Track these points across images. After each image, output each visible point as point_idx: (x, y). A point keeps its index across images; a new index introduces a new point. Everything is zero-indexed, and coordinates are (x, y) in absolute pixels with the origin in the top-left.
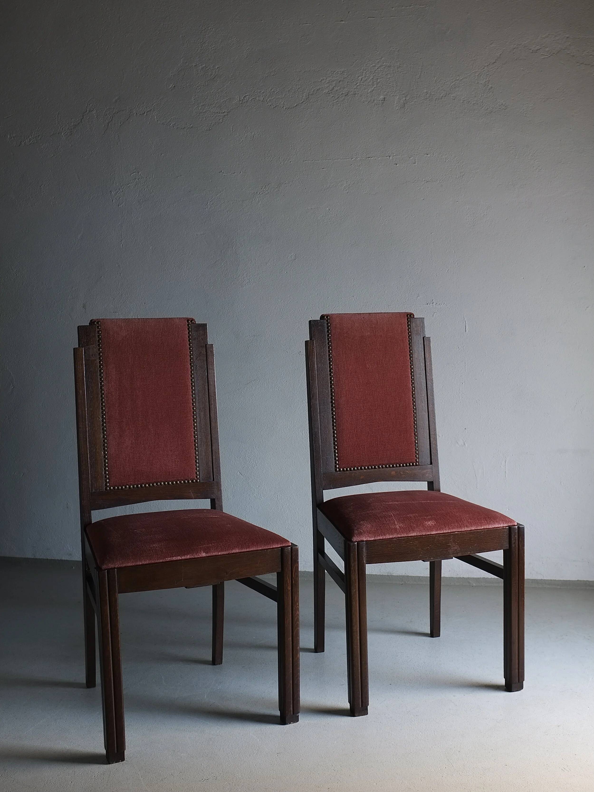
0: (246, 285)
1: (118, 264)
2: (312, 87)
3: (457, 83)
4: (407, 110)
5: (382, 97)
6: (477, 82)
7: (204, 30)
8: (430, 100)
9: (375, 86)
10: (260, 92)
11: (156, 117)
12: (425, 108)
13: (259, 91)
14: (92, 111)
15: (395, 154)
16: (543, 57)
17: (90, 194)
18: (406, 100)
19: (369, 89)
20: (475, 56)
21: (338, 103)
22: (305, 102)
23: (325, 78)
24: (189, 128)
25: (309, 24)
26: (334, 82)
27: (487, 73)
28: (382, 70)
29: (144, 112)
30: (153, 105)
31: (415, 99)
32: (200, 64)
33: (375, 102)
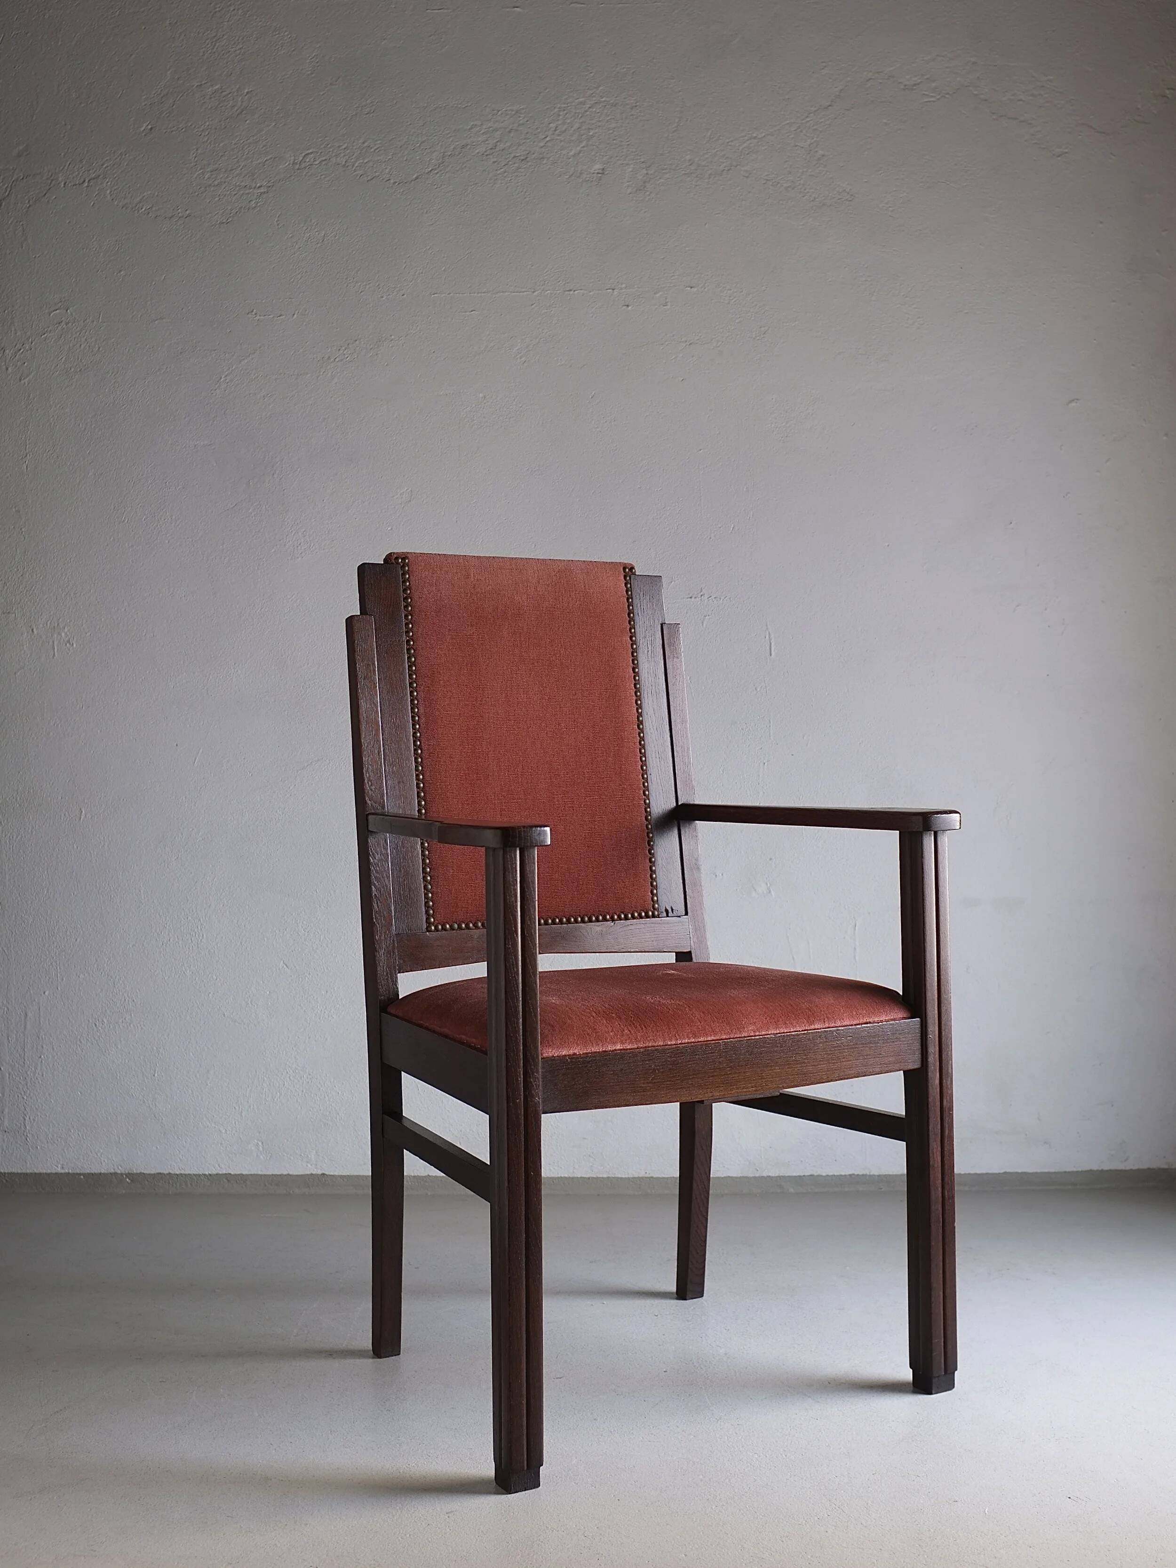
0: (303, 554)
1: (15, 508)
2: (452, 141)
3: (752, 145)
4: (649, 196)
5: (598, 166)
6: (792, 145)
7: (219, 11)
8: (697, 177)
9: (584, 144)
10: (339, 147)
11: (108, 192)
12: (687, 193)
13: (337, 144)
15: (624, 286)
16: (925, 101)
18: (647, 174)
19: (572, 150)
20: (790, 91)
21: (506, 174)
22: (436, 172)
23: (478, 123)
24: (183, 217)
25: (446, 11)
26: (498, 132)
27: (814, 125)
28: (598, 111)
29: (82, 180)
30: (104, 166)
31: (666, 173)
32: (209, 84)
33: (584, 176)
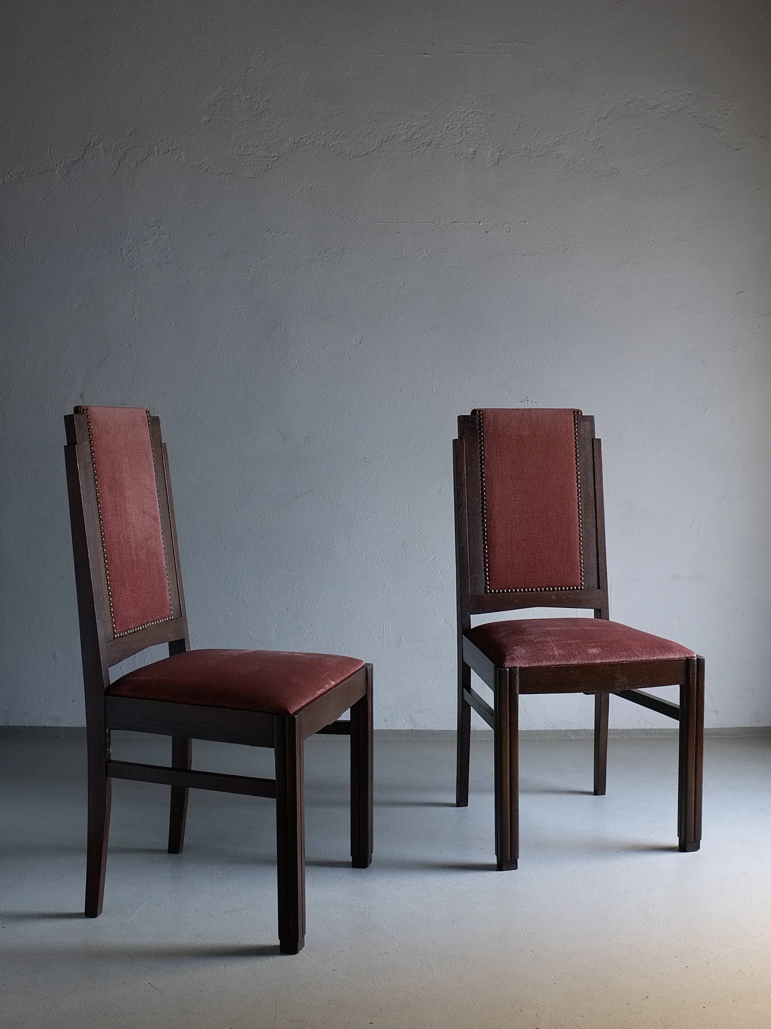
0: (298, 373)
1: (128, 343)
2: (387, 133)
3: (561, 139)
4: (501, 167)
5: (471, 150)
6: (584, 139)
7: (250, 51)
8: (529, 157)
9: (464, 137)
10: (321, 134)
11: (184, 157)
12: (524, 167)
13: (319, 133)
14: (97, 144)
15: (486, 220)
16: (662, 115)
17: (93, 252)
18: (500, 155)
19: (456, 140)
20: (584, 108)
21: (418, 153)
22: (377, 150)
23: (403, 122)
24: (228, 173)
25: (384, 55)
26: (414, 128)
27: (597, 129)
28: (472, 117)
29: (168, 150)
30: (181, 142)
31: (511, 155)
32: (244, 94)
33: (464, 155)
